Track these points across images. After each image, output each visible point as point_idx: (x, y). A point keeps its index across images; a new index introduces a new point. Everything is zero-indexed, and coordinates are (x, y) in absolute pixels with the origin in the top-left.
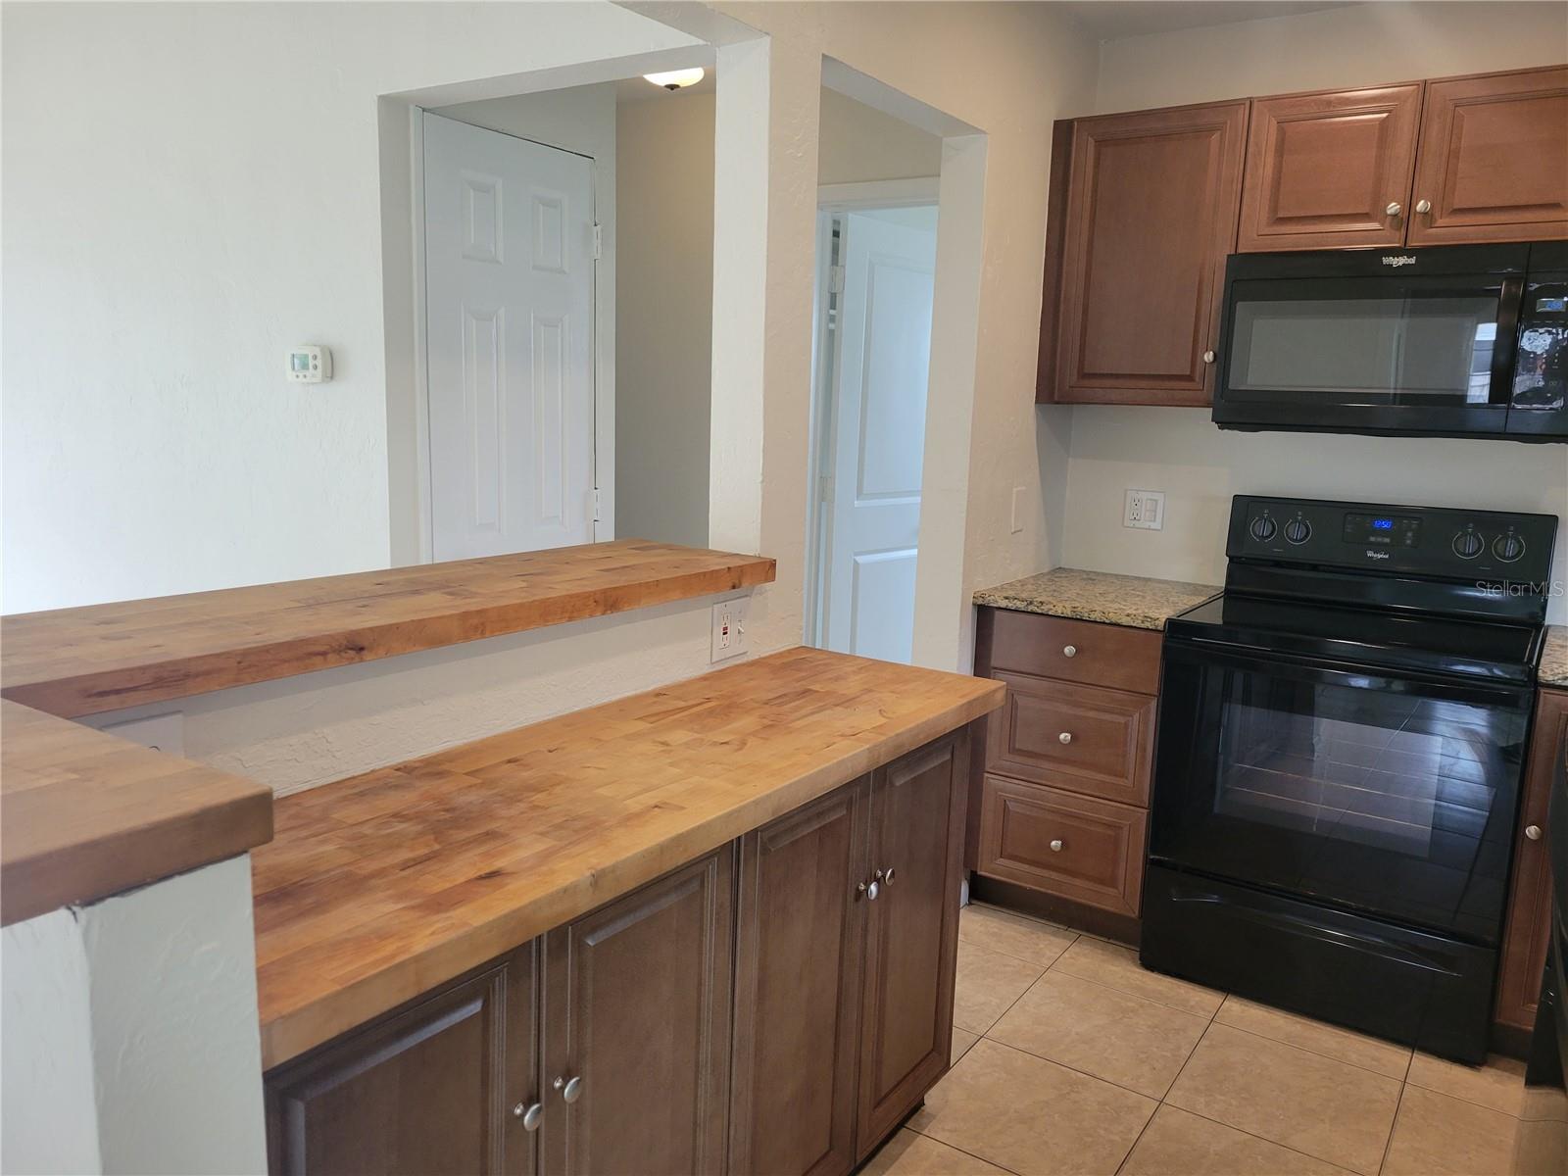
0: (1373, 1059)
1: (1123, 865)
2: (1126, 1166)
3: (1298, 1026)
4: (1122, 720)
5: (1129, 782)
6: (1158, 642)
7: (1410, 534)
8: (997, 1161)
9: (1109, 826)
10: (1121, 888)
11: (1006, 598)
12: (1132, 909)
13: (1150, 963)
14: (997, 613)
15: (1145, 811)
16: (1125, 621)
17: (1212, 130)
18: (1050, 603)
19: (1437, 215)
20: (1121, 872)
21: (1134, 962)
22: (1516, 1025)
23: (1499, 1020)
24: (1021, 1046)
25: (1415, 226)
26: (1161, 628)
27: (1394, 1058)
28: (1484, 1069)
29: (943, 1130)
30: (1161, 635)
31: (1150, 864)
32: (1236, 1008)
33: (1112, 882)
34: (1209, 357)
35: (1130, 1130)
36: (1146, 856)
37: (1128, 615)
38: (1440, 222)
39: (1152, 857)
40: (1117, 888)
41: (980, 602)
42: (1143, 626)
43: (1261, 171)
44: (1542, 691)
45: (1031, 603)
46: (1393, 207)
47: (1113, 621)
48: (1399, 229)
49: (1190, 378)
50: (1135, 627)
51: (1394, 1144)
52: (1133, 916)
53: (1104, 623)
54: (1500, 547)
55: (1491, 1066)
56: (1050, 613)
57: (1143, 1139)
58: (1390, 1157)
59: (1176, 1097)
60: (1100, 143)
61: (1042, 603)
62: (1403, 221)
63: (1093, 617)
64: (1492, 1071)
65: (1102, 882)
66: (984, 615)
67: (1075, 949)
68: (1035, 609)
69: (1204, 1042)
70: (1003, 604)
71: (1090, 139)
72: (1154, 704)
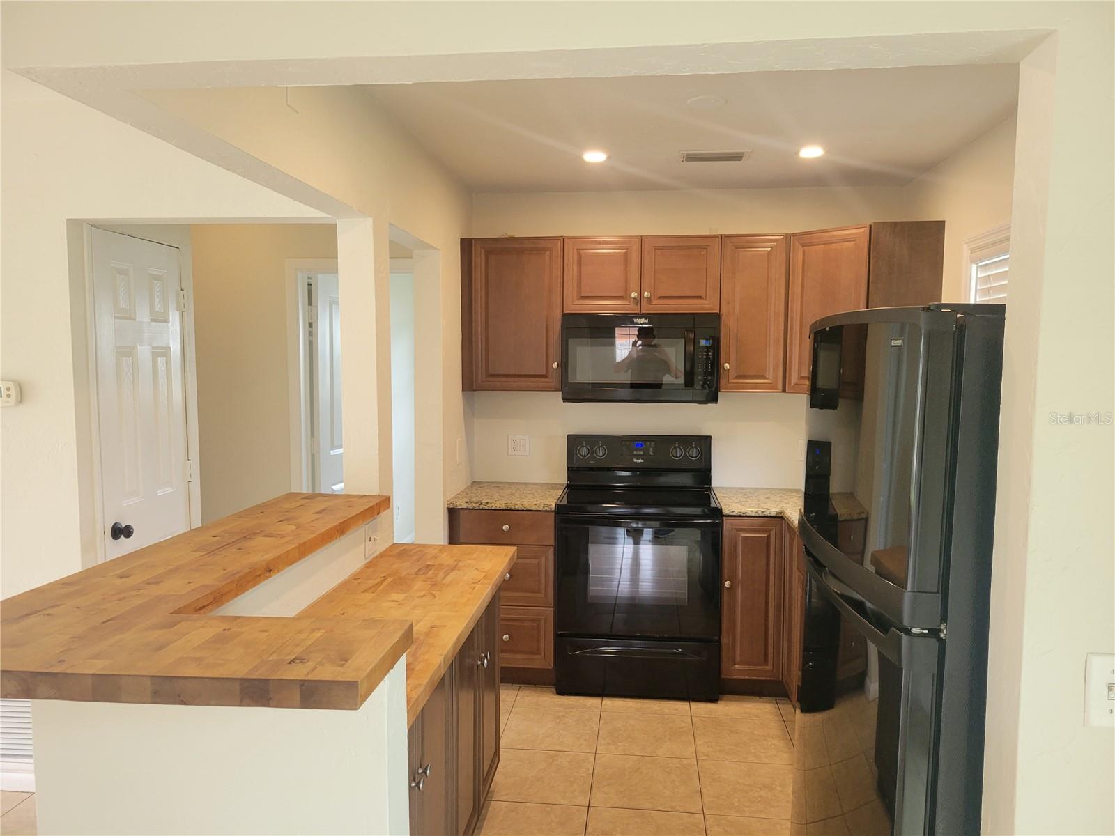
0: (675, 710)
1: (542, 641)
2: (594, 785)
3: (639, 704)
4: (536, 561)
5: (542, 596)
6: (551, 519)
7: (651, 449)
8: (535, 801)
9: (533, 621)
10: (543, 654)
11: (466, 502)
12: (549, 664)
13: (561, 692)
14: (462, 511)
15: (553, 609)
16: (534, 508)
17: (544, 250)
18: (491, 503)
19: (652, 298)
20: (542, 646)
21: (553, 693)
22: (730, 677)
23: (723, 677)
24: (519, 747)
25: (644, 303)
26: (553, 509)
27: (683, 707)
28: (719, 702)
29: (502, 796)
30: (553, 514)
31: (556, 636)
32: (608, 703)
33: (537, 652)
34: (555, 365)
35: (588, 769)
36: (555, 634)
37: (535, 504)
38: (654, 302)
39: (559, 633)
40: (540, 654)
41: (451, 506)
42: (544, 509)
43: (571, 272)
44: (725, 518)
45: (481, 504)
46: (634, 295)
47: (528, 508)
48: (637, 305)
49: (545, 376)
50: (540, 511)
51: (698, 743)
52: (550, 668)
53: (523, 510)
54: (690, 452)
55: (722, 700)
56: (493, 508)
57: (595, 771)
58: (698, 749)
59: (601, 749)
60: (488, 253)
61: (487, 503)
62: (638, 301)
63: (517, 507)
64: (722, 702)
65: (532, 653)
66: (453, 513)
67: (521, 694)
68: (484, 507)
69: (602, 722)
70: (465, 506)
71: (482, 250)
72: (551, 551)
